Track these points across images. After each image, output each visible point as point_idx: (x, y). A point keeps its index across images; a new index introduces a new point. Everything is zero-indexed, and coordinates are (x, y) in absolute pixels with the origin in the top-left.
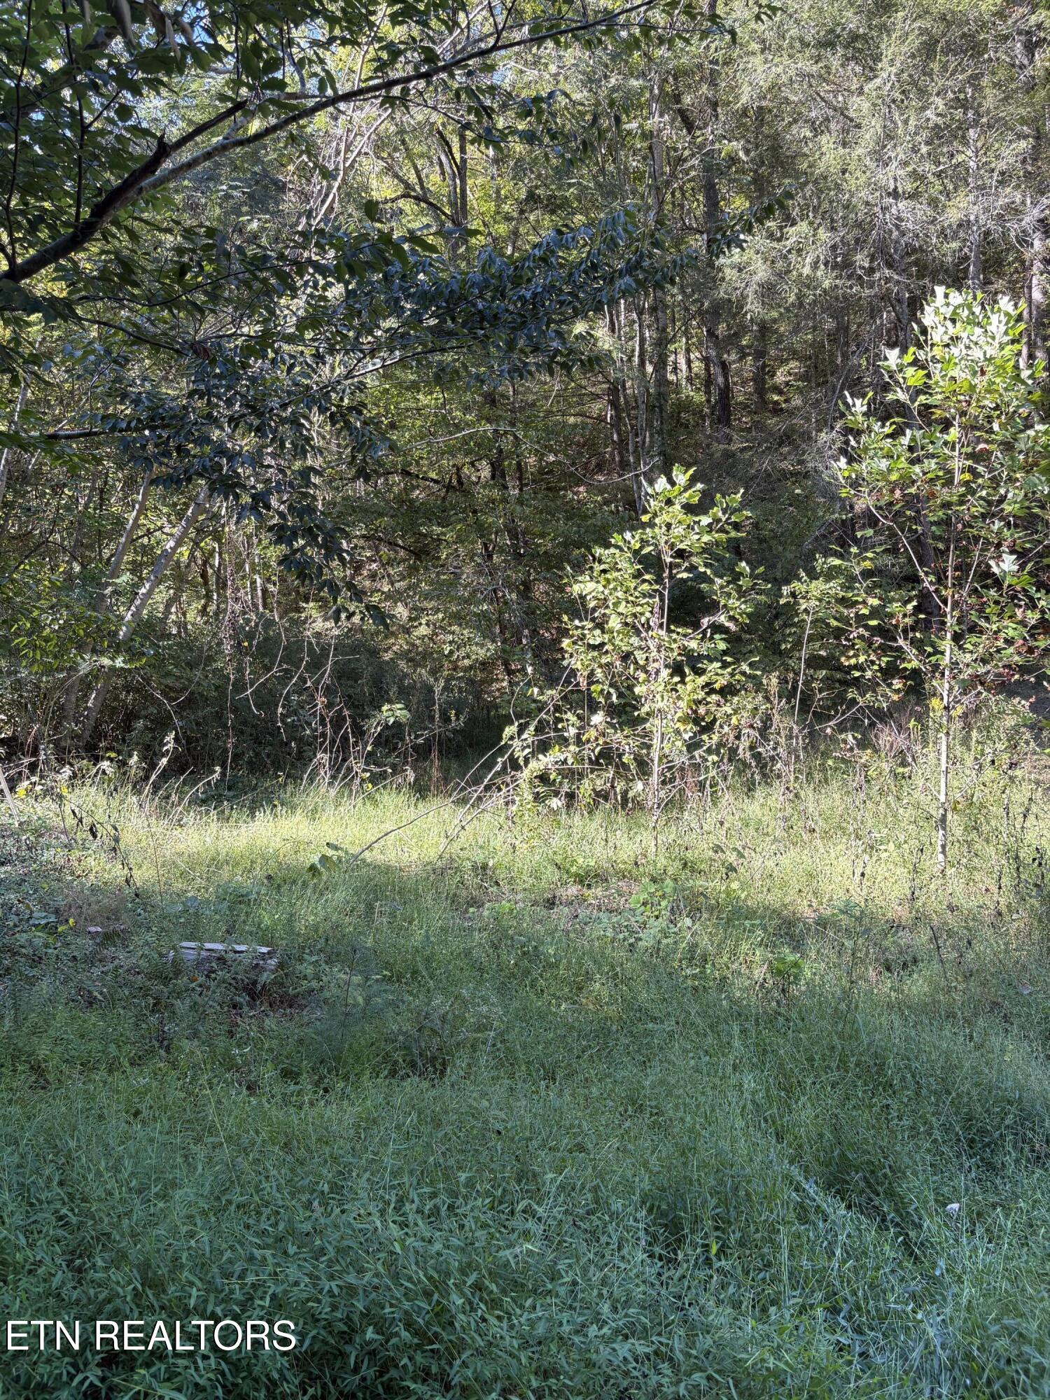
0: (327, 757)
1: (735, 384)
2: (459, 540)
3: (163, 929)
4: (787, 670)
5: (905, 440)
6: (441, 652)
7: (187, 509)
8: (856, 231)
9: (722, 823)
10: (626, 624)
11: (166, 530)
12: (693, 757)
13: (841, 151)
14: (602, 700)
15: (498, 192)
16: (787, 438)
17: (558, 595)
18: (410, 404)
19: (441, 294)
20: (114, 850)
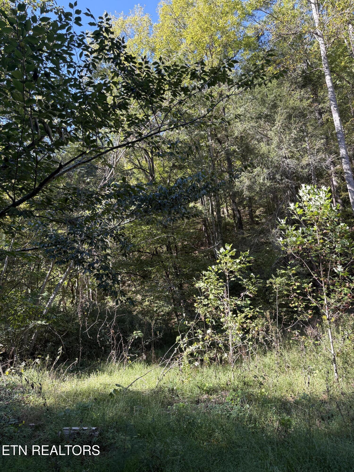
0: (114, 352)
1: (243, 216)
2: (157, 271)
3: (57, 423)
4: (272, 309)
5: (300, 231)
6: (153, 310)
7: (67, 269)
8: (275, 169)
9: (256, 367)
10: (216, 297)
11: (60, 276)
12: (243, 343)
13: (267, 147)
14: (210, 324)
15: (164, 165)
16: (262, 232)
17: (192, 287)
18: (140, 230)
19: (147, 199)
20: (40, 392)
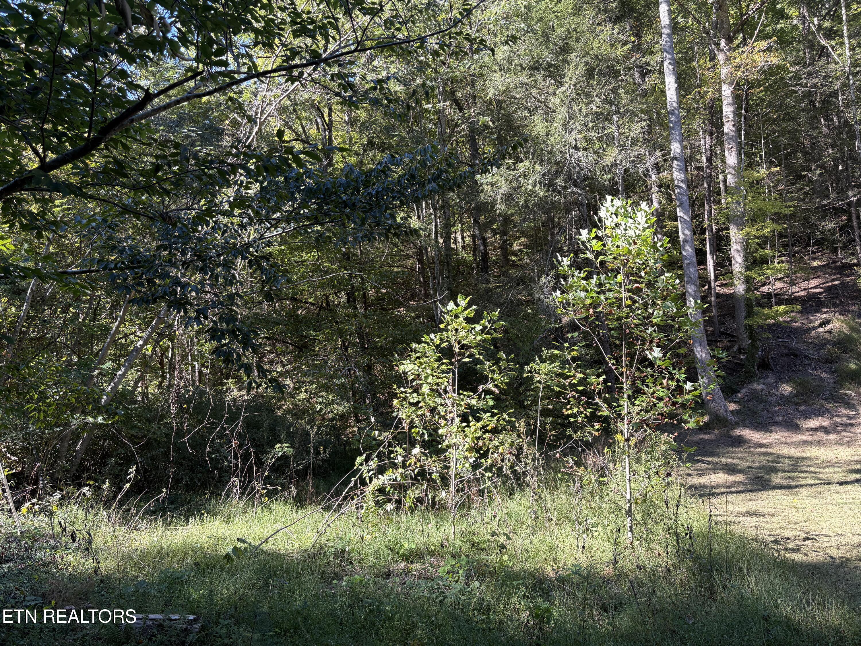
0: (238, 480)
1: (490, 250)
2: (327, 339)
4: (530, 417)
5: (594, 280)
6: (314, 409)
7: (152, 321)
8: (556, 167)
9: (495, 517)
10: (433, 390)
11: (138, 334)
12: (475, 474)
13: (546, 124)
14: (418, 438)
15: (351, 139)
16: (521, 281)
17: (389, 372)
18: (297, 259)
19: (320, 190)
20: (87, 549)
